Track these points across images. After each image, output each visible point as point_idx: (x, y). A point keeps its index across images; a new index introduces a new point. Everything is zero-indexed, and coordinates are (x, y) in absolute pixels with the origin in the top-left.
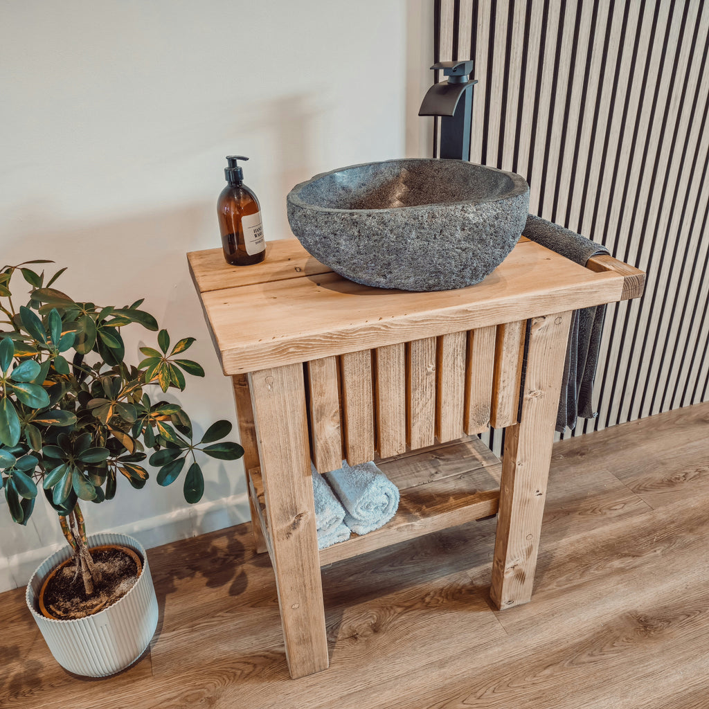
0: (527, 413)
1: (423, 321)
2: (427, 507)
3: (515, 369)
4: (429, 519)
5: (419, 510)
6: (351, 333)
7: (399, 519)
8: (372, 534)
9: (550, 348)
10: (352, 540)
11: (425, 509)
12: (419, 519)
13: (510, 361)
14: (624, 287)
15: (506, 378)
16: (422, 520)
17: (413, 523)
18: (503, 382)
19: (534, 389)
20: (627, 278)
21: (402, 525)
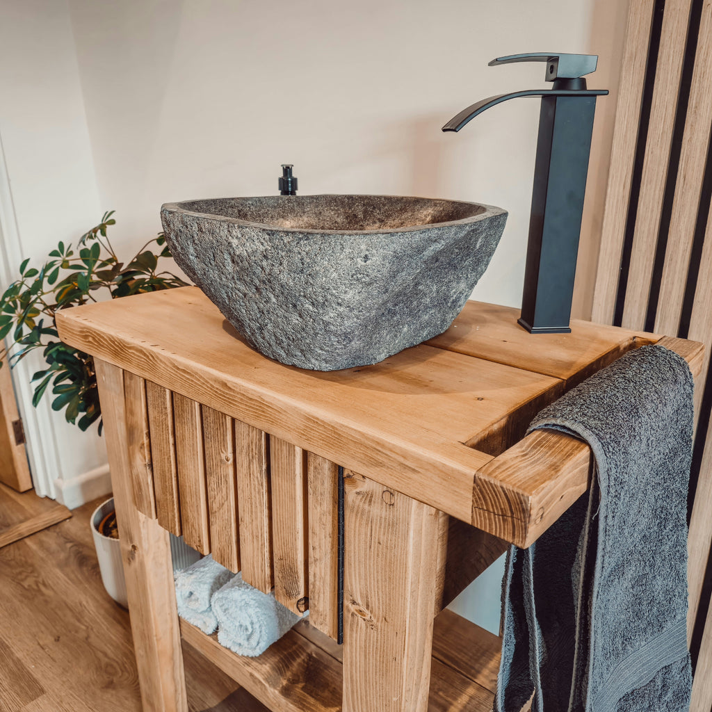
0: (351, 636)
1: (184, 371)
2: (303, 689)
3: (329, 540)
4: (283, 700)
5: (293, 682)
6: (127, 347)
7: (266, 668)
8: (227, 652)
9: (379, 543)
10: (211, 639)
11: (298, 687)
12: (275, 688)
13: (320, 519)
14: (474, 496)
15: (317, 544)
16: (277, 692)
17: (267, 685)
18: (314, 548)
19: (359, 601)
20: (480, 480)
21: (257, 675)
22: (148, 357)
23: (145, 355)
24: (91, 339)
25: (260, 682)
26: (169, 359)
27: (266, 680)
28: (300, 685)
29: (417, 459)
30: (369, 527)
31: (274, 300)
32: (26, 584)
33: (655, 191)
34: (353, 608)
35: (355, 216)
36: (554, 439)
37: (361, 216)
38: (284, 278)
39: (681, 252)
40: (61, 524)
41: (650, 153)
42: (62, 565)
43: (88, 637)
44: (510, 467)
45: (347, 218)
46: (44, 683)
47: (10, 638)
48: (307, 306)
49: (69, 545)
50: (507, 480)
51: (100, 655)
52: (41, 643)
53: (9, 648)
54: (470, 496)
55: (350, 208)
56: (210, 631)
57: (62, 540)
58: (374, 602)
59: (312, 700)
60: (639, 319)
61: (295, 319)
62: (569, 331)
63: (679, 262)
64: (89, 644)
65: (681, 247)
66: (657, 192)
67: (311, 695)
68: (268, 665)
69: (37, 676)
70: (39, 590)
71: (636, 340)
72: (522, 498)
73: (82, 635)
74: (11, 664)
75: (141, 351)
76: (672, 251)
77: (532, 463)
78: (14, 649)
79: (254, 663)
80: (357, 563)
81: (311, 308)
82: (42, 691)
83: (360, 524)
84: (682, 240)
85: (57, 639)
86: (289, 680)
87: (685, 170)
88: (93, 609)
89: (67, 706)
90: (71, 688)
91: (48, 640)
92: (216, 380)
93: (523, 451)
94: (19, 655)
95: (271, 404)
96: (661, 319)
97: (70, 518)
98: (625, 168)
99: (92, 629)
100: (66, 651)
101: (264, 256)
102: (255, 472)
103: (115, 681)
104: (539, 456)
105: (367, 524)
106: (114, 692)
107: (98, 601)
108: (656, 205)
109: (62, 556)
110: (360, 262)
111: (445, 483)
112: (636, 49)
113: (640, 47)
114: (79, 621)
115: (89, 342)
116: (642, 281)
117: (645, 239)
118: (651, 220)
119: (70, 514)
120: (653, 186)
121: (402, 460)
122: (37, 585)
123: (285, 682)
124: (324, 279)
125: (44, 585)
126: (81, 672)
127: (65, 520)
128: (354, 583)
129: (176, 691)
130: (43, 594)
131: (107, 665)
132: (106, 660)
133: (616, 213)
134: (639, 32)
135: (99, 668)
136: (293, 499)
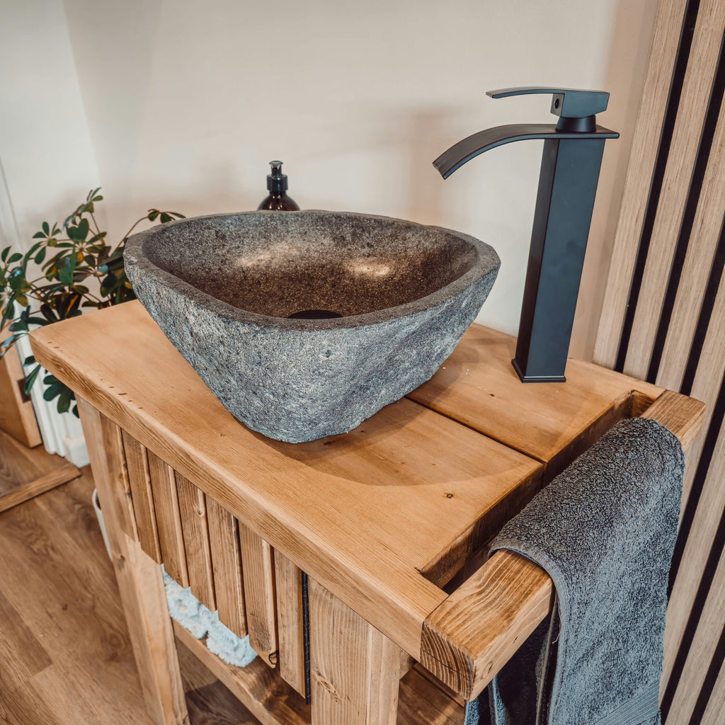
0: (318, 700)
1: (150, 430)
4: (266, 713)
5: (277, 694)
6: (96, 389)
7: (252, 677)
8: (216, 658)
9: (341, 633)
10: (200, 643)
11: (281, 700)
12: (259, 700)
13: (287, 593)
14: (422, 640)
15: (285, 613)
16: (261, 704)
17: (252, 696)
18: (282, 616)
19: (324, 675)
20: (428, 629)
21: (243, 685)
22: (116, 405)
23: (113, 402)
24: (62, 370)
25: (246, 692)
26: (136, 415)
27: (251, 690)
28: (284, 698)
29: (370, 590)
30: (332, 617)
31: (234, 382)
32: (35, 548)
33: (669, 230)
34: (319, 678)
35: (343, 238)
36: (516, 565)
37: (349, 238)
38: (242, 367)
39: (692, 298)
40: (70, 484)
41: (667, 189)
42: (71, 529)
43: (94, 607)
44: (461, 613)
45: (334, 240)
46: (52, 653)
47: (20, 605)
48: (267, 395)
49: (77, 507)
50: (455, 634)
51: (105, 625)
52: (49, 611)
53: (19, 615)
54: (420, 639)
55: (338, 229)
56: (200, 635)
57: (70, 501)
58: (337, 679)
59: (294, 715)
60: (643, 361)
61: (257, 402)
62: (564, 380)
63: (689, 310)
64: (95, 614)
65: (693, 295)
66: (671, 232)
67: (294, 710)
68: (254, 674)
69: (45, 645)
70: (48, 555)
71: (635, 393)
72: (467, 660)
73: (89, 603)
74: (21, 632)
75: (109, 398)
76: (683, 297)
77: (486, 607)
78: (24, 617)
79: (241, 672)
80: (321, 644)
81: (271, 397)
82: (50, 662)
83: (323, 611)
84: (694, 288)
85: (65, 608)
86: (273, 692)
87: (704, 213)
88: (100, 577)
89: (72, 678)
90: (77, 659)
91: (56, 608)
92: (180, 449)
93: (480, 586)
94: (28, 623)
95: (232, 489)
96: (666, 365)
97: (79, 477)
98: (639, 202)
99: (98, 598)
100: (73, 620)
101: (221, 342)
102: (226, 533)
103: (118, 654)
104: (496, 594)
105: (329, 613)
106: (118, 665)
107: (104, 569)
108: (669, 246)
109: (71, 518)
110: (322, 357)
111: (395, 619)
112: (660, 70)
113: (664, 68)
114: (86, 588)
115: (61, 371)
116: (649, 322)
117: (655, 281)
118: (662, 261)
119: (78, 473)
120: (668, 226)
121: (355, 584)
122: (46, 550)
123: (269, 694)
124: (283, 374)
125: (53, 548)
126: (87, 643)
127: (74, 479)
128: (319, 658)
129: (171, 680)
130: (52, 560)
131: (113, 636)
132: (111, 631)
133: (626, 247)
134: (664, 50)
135: (104, 640)
136: (261, 567)
